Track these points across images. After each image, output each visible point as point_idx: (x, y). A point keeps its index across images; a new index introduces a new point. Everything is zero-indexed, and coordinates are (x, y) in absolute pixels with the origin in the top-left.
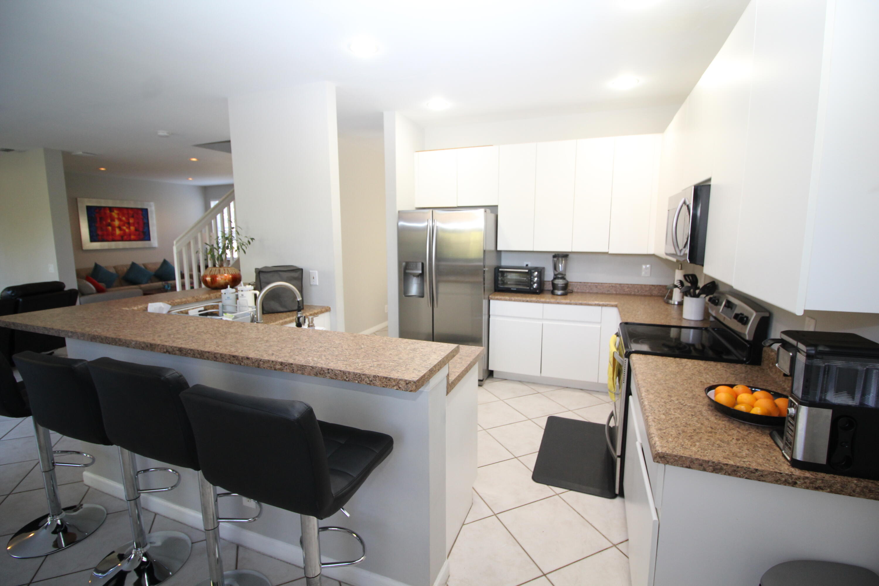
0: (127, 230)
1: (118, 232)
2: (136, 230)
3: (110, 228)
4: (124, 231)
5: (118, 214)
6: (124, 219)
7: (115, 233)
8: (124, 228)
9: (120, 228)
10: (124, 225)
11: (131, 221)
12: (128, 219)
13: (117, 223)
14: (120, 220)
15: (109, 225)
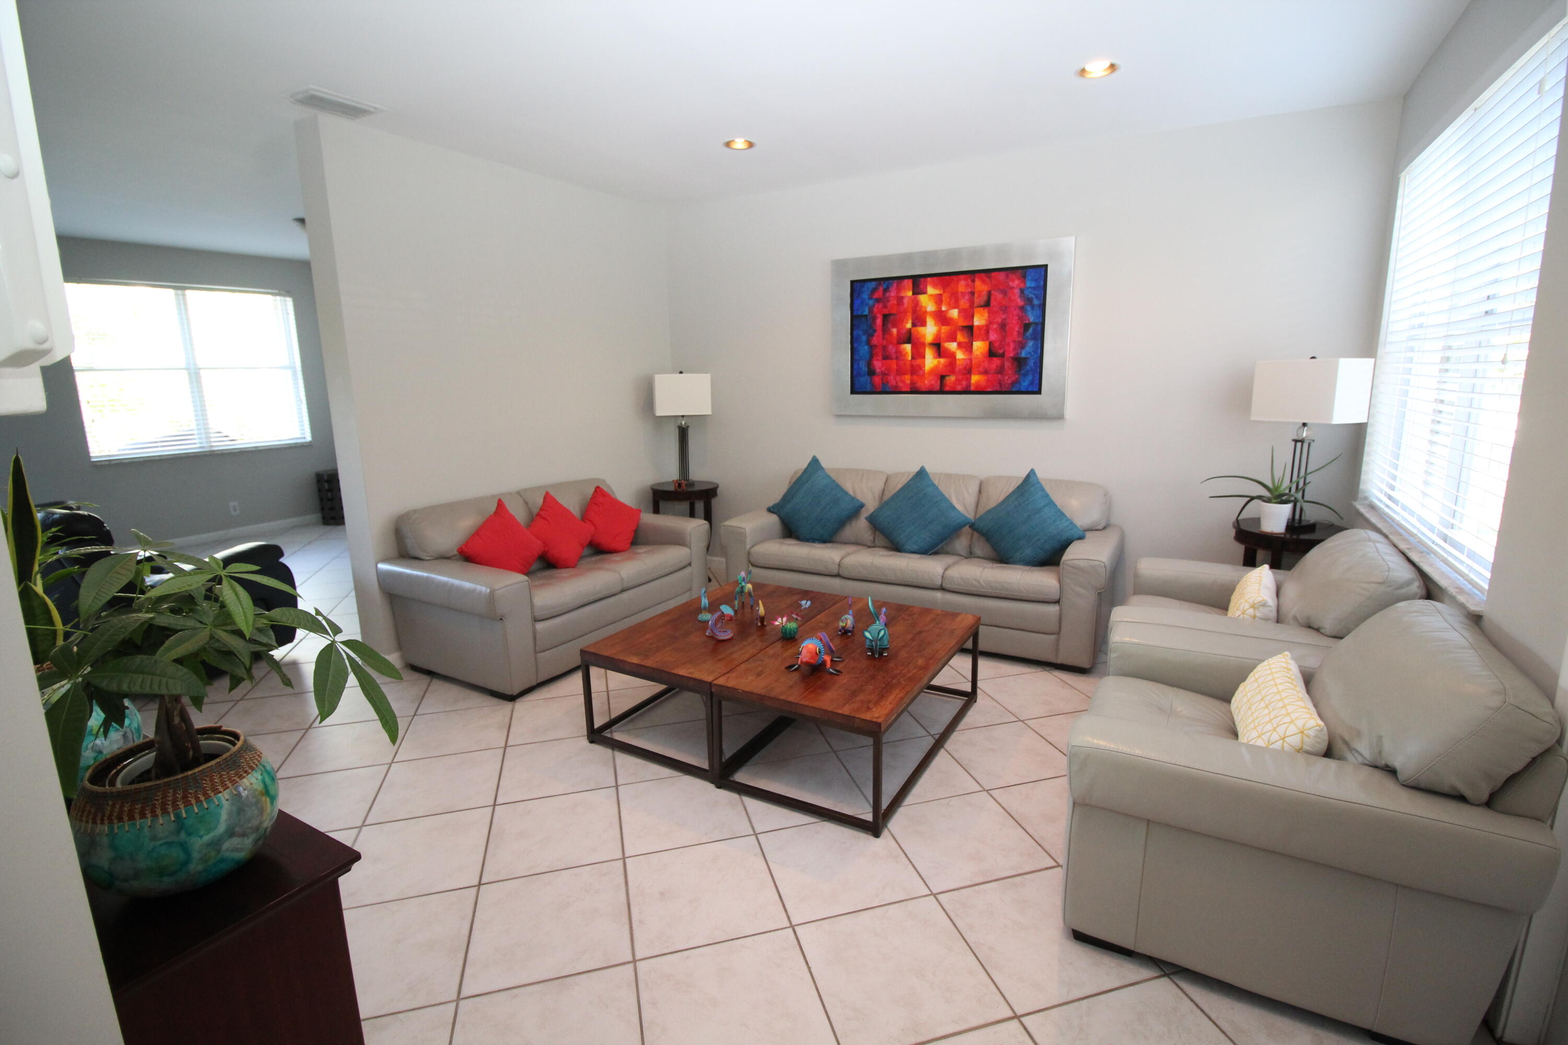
0: (960, 355)
1: (930, 361)
2: (991, 353)
3: (908, 347)
4: (951, 356)
5: (938, 300)
6: (954, 313)
7: (921, 367)
8: (953, 346)
9: (937, 346)
10: (953, 338)
11: (979, 320)
12: (968, 314)
13: (930, 330)
14: (941, 318)
15: (908, 338)
